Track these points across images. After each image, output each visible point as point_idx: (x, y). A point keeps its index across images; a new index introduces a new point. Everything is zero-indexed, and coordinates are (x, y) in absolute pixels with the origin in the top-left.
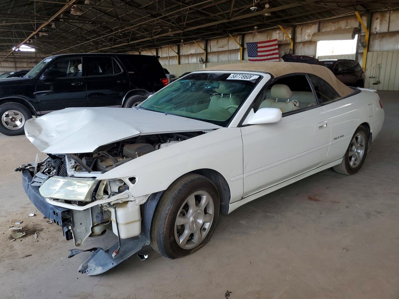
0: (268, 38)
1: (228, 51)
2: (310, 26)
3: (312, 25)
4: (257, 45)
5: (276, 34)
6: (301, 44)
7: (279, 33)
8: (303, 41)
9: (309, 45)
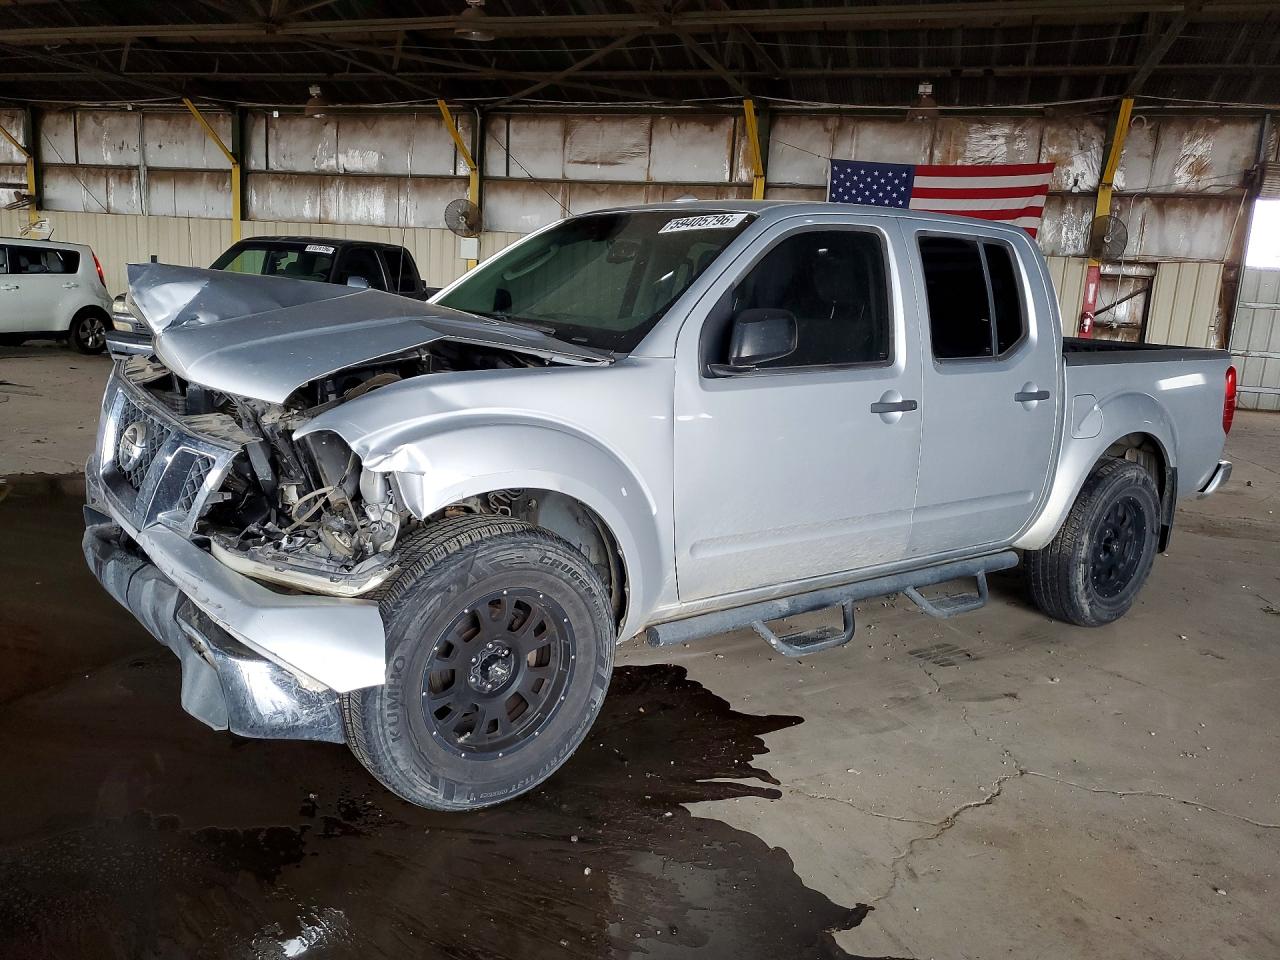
0: (936, 152)
1: (638, 185)
2: (1211, 128)
3: (1222, 124)
4: (908, 182)
5: (994, 138)
6: (1146, 204)
7: (1010, 139)
8: (1162, 191)
9: (1195, 214)
